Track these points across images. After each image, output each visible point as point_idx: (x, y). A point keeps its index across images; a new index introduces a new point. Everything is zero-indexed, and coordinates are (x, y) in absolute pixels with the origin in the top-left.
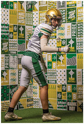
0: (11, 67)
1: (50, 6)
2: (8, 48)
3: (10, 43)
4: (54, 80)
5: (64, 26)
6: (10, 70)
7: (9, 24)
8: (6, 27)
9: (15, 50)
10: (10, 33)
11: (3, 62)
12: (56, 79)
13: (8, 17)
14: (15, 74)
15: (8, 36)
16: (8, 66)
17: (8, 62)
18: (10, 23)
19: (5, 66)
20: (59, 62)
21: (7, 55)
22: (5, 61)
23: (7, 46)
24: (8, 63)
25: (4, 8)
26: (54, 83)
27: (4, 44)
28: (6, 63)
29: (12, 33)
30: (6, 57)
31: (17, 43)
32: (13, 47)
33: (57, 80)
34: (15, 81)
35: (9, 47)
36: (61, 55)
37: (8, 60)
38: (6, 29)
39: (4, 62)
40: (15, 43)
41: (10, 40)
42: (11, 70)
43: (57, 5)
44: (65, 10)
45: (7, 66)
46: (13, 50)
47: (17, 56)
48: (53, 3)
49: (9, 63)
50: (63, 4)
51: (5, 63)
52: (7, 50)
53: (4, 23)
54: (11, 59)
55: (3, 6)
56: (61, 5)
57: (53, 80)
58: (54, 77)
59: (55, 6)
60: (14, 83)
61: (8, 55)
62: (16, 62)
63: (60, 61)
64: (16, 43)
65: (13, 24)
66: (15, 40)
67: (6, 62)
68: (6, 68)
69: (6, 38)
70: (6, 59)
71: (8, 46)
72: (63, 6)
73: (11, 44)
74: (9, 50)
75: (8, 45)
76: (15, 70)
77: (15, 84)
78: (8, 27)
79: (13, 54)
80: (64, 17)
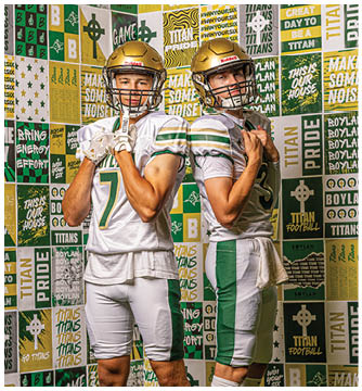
0: (58, 298)
2: (47, 221)
3: (52, 201)
6: (55, 310)
7: (48, 121)
8: (39, 136)
10: (54, 158)
11: (30, 279)
13: (45, 95)
14: (77, 327)
15: (45, 171)
16: (48, 293)
17: (48, 277)
18: (53, 118)
19: (37, 292)
21: (44, 251)
22: (37, 274)
23: (43, 214)
24: (45, 280)
25: (27, 55)
27: (29, 203)
28: (39, 283)
29: (62, 158)
30: (38, 259)
34: (75, 353)
35: (52, 217)
37: (45, 268)
38: (38, 143)
39: (33, 279)
41: (52, 186)
42: (58, 307)
43: (239, 42)
44: (272, 64)
45: (43, 294)
46: (66, 228)
47: (81, 251)
49: (50, 279)
50: (264, 38)
51: (37, 280)
52: (41, 228)
53: (30, 119)
54: (59, 265)
55: (24, 49)
56: (258, 43)
60: (73, 359)
61: (48, 250)
62: (78, 276)
65: (64, 120)
67: (38, 277)
68: (38, 300)
69: (38, 180)
70: (39, 266)
71: (46, 214)
72: (266, 49)
73: (56, 202)
74: (52, 228)
75: (44, 207)
76: (73, 308)
77: (75, 364)
78: (44, 133)
79: (65, 244)
80: (273, 92)
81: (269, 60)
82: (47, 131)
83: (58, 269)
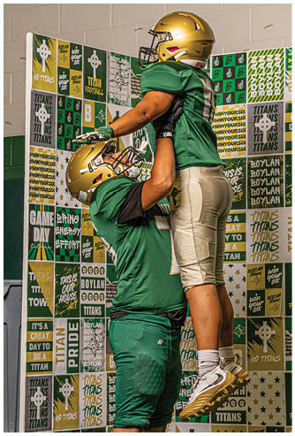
0: (85, 364)
2: (78, 295)
3: (82, 278)
4: (237, 412)
5: (274, 217)
6: (82, 375)
7: (80, 207)
8: (73, 219)
9: (99, 302)
10: (85, 239)
11: (63, 346)
12: (245, 409)
14: (99, 390)
15: (77, 251)
16: (77, 360)
17: (77, 345)
19: (69, 358)
20: (255, 345)
21: (75, 322)
22: (69, 342)
23: (75, 289)
24: (75, 348)
25: (66, 149)
26: (237, 422)
27: (64, 279)
28: (70, 350)
29: (91, 239)
30: (70, 329)
31: (105, 276)
32: (93, 292)
33: (249, 410)
34: (97, 414)
35: (82, 292)
36: (265, 323)
37: (75, 337)
38: (72, 226)
39: (65, 347)
40: (99, 276)
41: (82, 264)
42: (85, 373)
43: (246, 140)
44: (278, 161)
45: (73, 361)
46: (93, 302)
47: (104, 323)
48: (231, 135)
49: (78, 348)
50: (270, 137)
51: (69, 348)
52: (73, 301)
53: (66, 205)
54: (87, 335)
55: (63, 142)
56: (265, 141)
57: (231, 409)
58: (237, 399)
59: (241, 146)
60: (95, 421)
61: (78, 321)
62: (101, 345)
63: (260, 342)
64: (101, 276)
66: (100, 265)
67: (70, 345)
68: (70, 366)
69: (72, 259)
70: (70, 335)
71: (77, 289)
72: (272, 147)
73: (85, 278)
74: (82, 302)
75: (76, 283)
76: (97, 374)
77: (97, 425)
78: (77, 217)
79: (91, 316)
80: (277, 186)
81: (275, 157)
82: (80, 215)
83: (85, 338)
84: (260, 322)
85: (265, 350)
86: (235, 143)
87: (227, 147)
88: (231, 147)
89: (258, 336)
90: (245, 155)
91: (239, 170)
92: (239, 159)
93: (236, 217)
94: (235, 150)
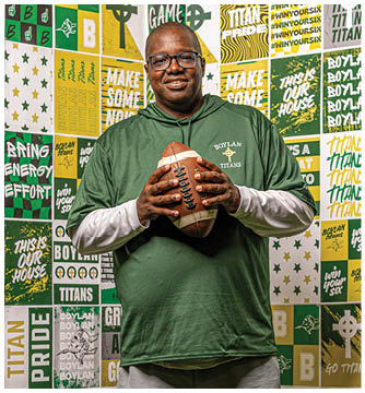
0: (62, 377)
1: (284, 34)
2: (48, 270)
3: (56, 243)
7: (51, 133)
8: (38, 152)
9: (87, 281)
10: (60, 183)
11: (21, 349)
15: (47, 203)
16: (48, 370)
17: (48, 347)
18: (60, 127)
19: (32, 368)
20: (333, 347)
21: (43, 311)
22: (32, 343)
23: (43, 260)
24: (44, 352)
25: (24, 41)
27: (21, 245)
28: (34, 356)
30: (34, 323)
32: (77, 266)
35: (55, 265)
36: (348, 312)
37: (44, 334)
38: (36, 162)
39: (25, 350)
41: (56, 223)
43: (322, 24)
45: (41, 372)
46: (76, 280)
47: (96, 313)
49: (50, 351)
51: (32, 351)
52: (39, 279)
53: (25, 129)
54: (66, 331)
55: (17, 30)
56: (349, 25)
59: (314, 35)
61: (49, 311)
62: (92, 346)
63: (340, 341)
65: (75, 132)
67: (34, 347)
68: (34, 379)
69: (36, 214)
70: (35, 331)
71: (47, 260)
72: (359, 33)
73: (62, 244)
74: (55, 281)
78: (45, 149)
79: (74, 303)
82: (51, 145)
83: (62, 336)
84: (340, 311)
85: (348, 356)
86: (305, 31)
87: (294, 38)
88: (299, 37)
89: (337, 332)
90: (320, 49)
91: (311, 73)
92: (311, 56)
93: (306, 146)
94: (305, 41)
